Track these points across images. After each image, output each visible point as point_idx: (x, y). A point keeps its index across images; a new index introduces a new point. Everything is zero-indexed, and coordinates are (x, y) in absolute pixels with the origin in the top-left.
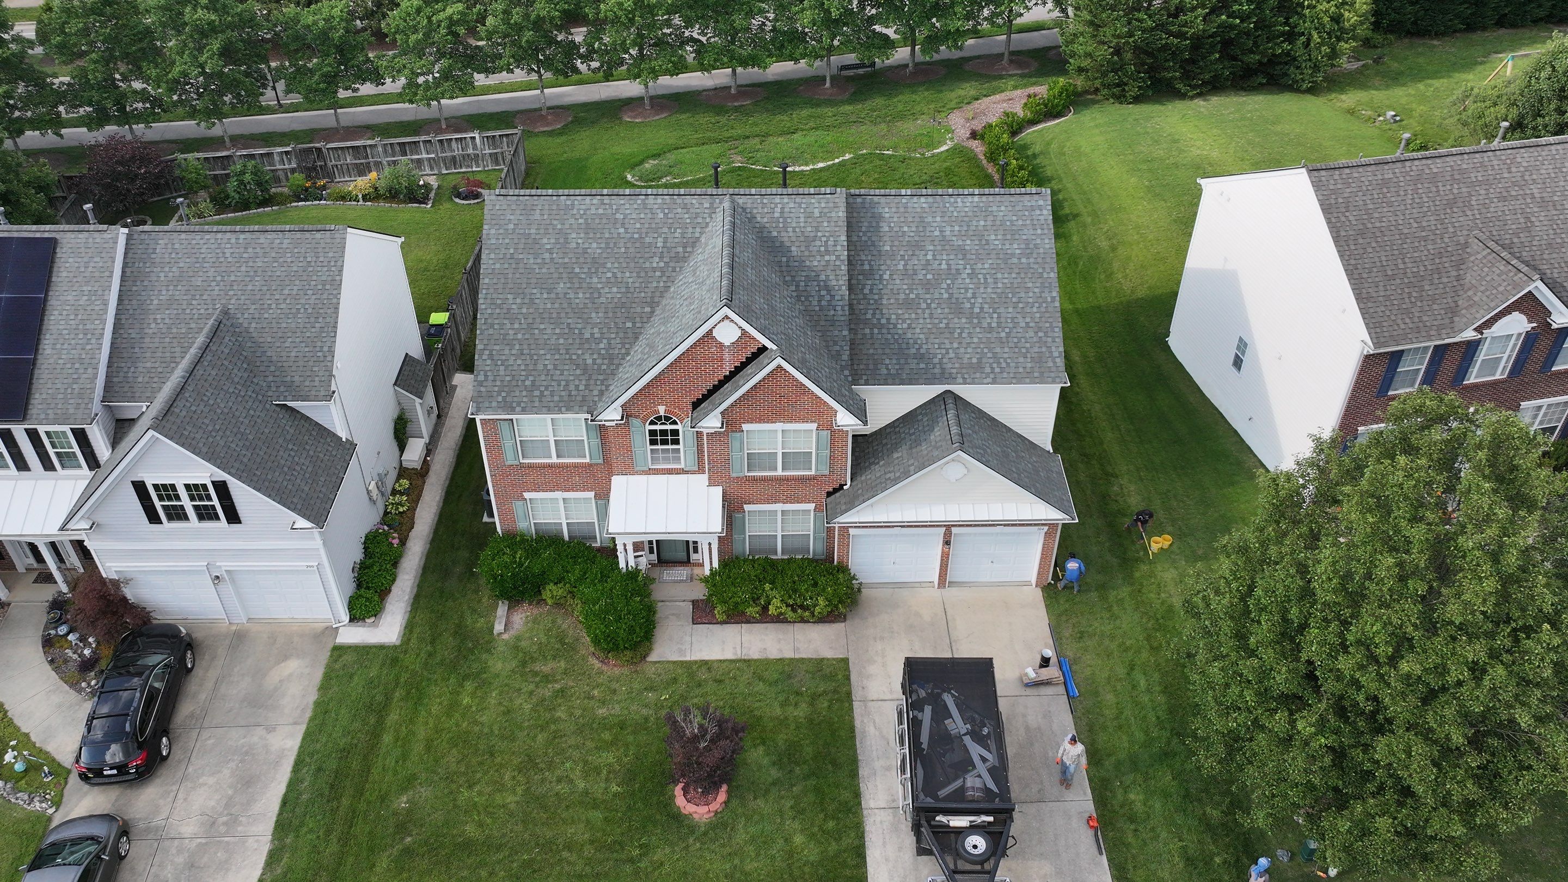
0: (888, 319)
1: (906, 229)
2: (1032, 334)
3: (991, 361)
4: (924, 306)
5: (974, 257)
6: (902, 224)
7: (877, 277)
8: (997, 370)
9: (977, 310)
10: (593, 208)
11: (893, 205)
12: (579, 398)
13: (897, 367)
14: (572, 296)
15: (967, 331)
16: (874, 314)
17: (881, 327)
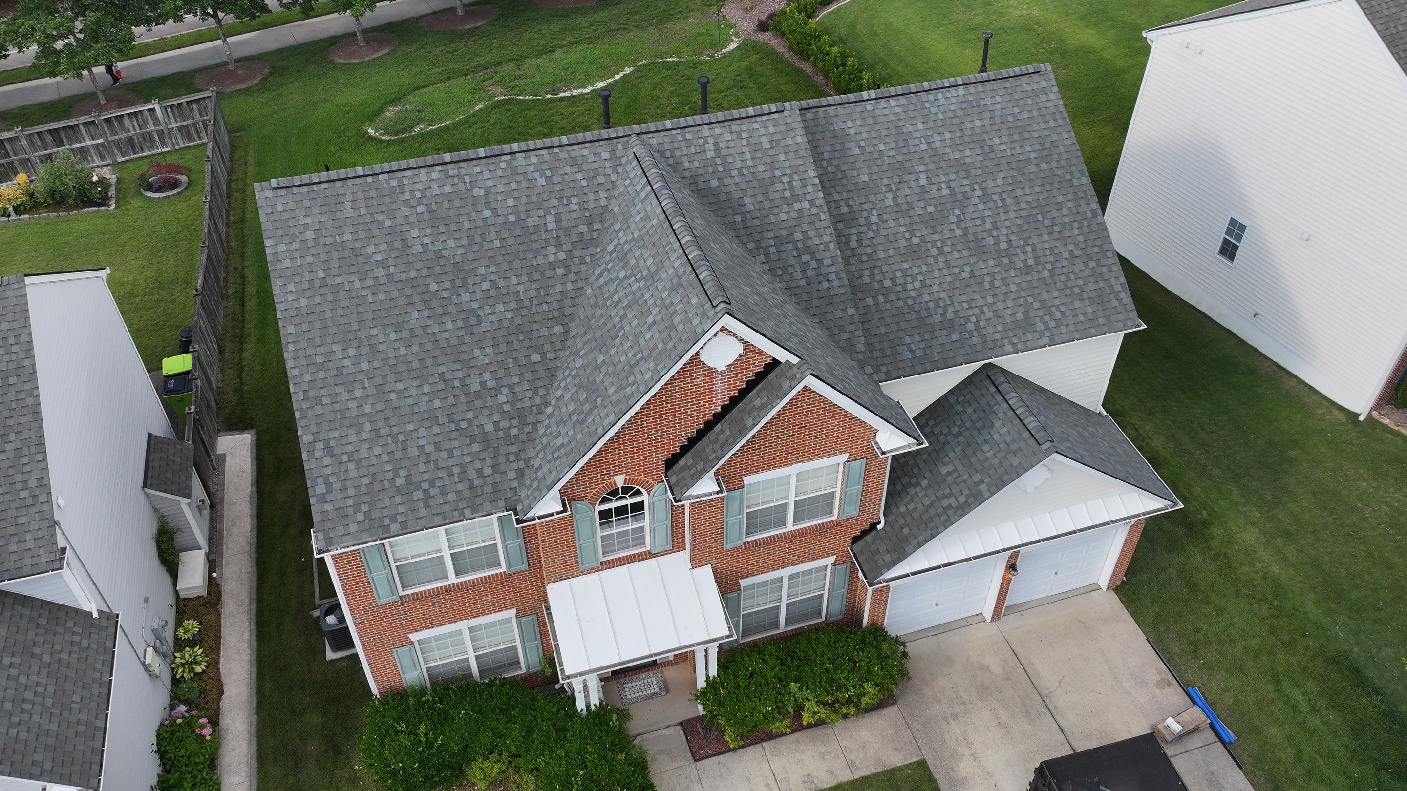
0: (893, 279)
1: (882, 147)
2: (1081, 266)
3: (1040, 313)
4: (934, 252)
5: (980, 172)
6: (875, 142)
7: (862, 221)
8: (1052, 324)
9: (1003, 245)
10: (434, 185)
11: (856, 116)
12: (488, 489)
13: (923, 345)
14: (436, 329)
15: (998, 277)
16: (872, 275)
17: (886, 292)
